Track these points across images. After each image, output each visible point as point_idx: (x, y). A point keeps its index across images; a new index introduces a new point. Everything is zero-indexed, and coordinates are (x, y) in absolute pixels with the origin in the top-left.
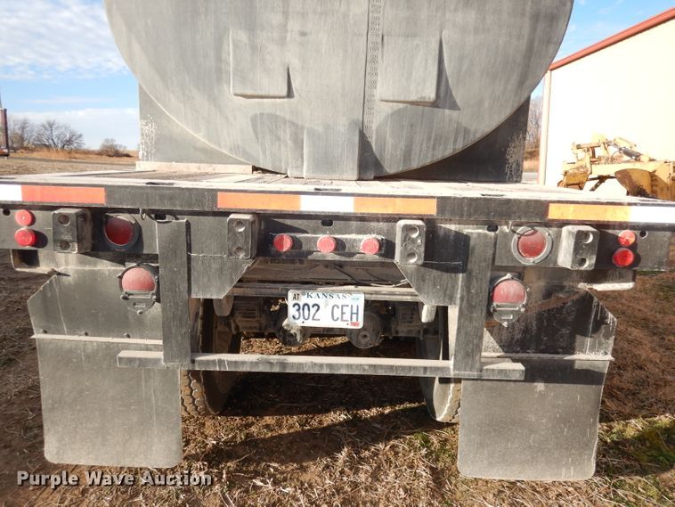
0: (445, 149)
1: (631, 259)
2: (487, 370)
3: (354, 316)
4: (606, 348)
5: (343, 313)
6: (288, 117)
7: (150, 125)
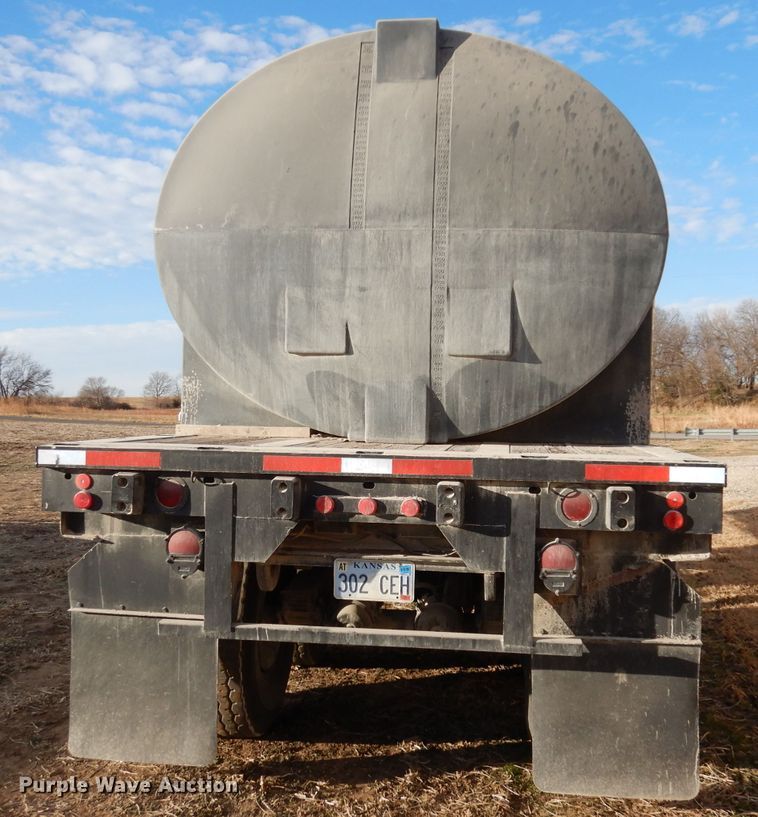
0: (530, 406)
1: (680, 522)
2: (541, 644)
3: (405, 589)
4: (693, 631)
5: (392, 585)
6: (347, 375)
7: (194, 382)
